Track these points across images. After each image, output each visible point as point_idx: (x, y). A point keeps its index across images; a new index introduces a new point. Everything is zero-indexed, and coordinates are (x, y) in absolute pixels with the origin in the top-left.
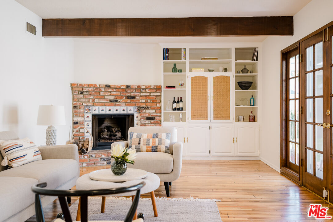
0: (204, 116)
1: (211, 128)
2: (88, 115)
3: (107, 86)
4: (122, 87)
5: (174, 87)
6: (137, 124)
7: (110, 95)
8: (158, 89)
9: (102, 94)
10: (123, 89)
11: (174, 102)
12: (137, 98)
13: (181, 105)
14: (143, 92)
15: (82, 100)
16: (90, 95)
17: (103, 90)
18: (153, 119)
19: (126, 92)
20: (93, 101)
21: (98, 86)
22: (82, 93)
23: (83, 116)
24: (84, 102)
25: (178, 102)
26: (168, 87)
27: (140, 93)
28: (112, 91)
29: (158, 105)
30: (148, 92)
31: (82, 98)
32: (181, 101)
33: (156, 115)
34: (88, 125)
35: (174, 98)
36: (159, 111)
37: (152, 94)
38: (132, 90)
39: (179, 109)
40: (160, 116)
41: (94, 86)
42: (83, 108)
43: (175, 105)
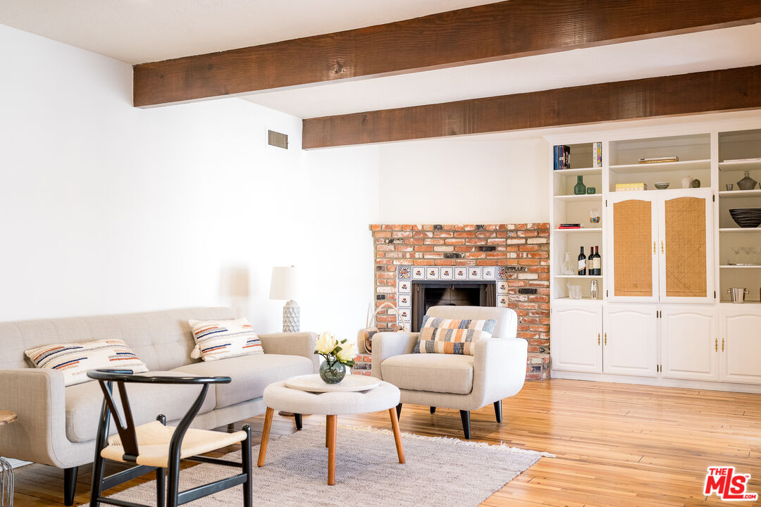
0: (645, 288)
1: (659, 315)
2: (405, 283)
3: (438, 228)
4: (467, 229)
5: (577, 226)
6: (503, 301)
7: (445, 244)
8: (542, 230)
9: (428, 242)
10: (469, 231)
11: (582, 256)
12: (500, 249)
13: (595, 263)
14: (512, 238)
15: (392, 255)
16: (407, 245)
17: (430, 235)
18: (534, 292)
19: (476, 237)
20: (412, 256)
21: (420, 228)
22: (391, 241)
23: (394, 285)
24: (396, 258)
25: (591, 257)
26: (563, 226)
27: (507, 238)
28: (448, 236)
29: (543, 263)
30: (522, 238)
31: (391, 251)
32: (598, 255)
33: (539, 285)
34: (404, 301)
35: (582, 248)
36: (544, 275)
37: (530, 241)
38: (487, 235)
39: (592, 272)
40: (548, 287)
41: (413, 228)
42: (393, 269)
43: (582, 264)
